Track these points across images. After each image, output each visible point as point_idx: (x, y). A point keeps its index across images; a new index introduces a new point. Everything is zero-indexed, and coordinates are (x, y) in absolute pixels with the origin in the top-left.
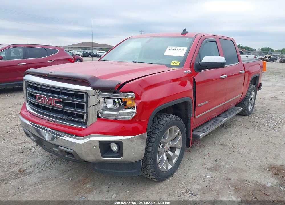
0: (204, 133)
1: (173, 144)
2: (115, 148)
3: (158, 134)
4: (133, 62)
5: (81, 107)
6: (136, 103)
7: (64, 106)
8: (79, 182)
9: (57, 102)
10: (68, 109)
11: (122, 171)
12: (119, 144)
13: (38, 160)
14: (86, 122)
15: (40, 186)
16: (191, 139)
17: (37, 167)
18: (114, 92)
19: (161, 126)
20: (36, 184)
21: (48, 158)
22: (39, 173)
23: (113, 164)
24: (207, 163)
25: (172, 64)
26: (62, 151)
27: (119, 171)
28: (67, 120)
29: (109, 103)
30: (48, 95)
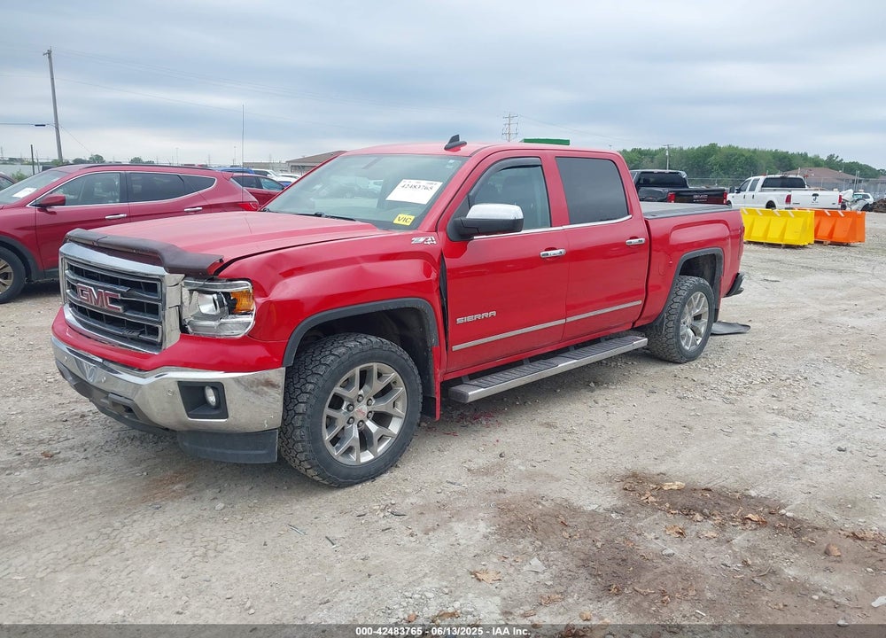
0: (482, 389)
1: (381, 406)
2: (211, 398)
3: (322, 376)
4: (316, 215)
5: (154, 310)
6: (256, 303)
7: (125, 310)
8: (161, 481)
9: (114, 301)
10: (132, 316)
11: (234, 452)
12: (218, 387)
13: (92, 437)
14: (161, 344)
15: (76, 483)
16: (438, 399)
17: (85, 450)
18: (212, 280)
19: (332, 358)
20: (71, 478)
21: (116, 435)
22: (83, 461)
23: (212, 433)
24: (475, 460)
25: (396, 221)
26: (115, 404)
27: (229, 452)
28: (132, 339)
29: (207, 302)
30: (97, 286)
